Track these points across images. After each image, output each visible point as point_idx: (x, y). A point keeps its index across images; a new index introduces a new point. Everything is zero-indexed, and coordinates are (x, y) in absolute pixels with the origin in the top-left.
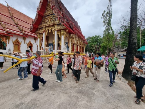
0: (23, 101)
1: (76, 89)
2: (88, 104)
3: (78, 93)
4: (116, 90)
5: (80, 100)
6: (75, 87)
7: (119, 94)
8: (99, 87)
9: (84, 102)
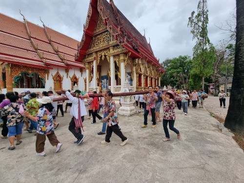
1: (146, 140)
2: (162, 158)
3: (149, 145)
4: (208, 145)
5: (152, 152)
6: (144, 138)
7: (213, 150)
9: (156, 155)
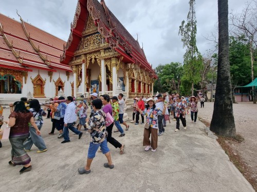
0: (68, 162)
1: (138, 147)
2: (153, 164)
3: (141, 152)
4: (196, 148)
5: (143, 160)
6: (136, 146)
7: (200, 152)
8: (171, 145)
9: (148, 162)
